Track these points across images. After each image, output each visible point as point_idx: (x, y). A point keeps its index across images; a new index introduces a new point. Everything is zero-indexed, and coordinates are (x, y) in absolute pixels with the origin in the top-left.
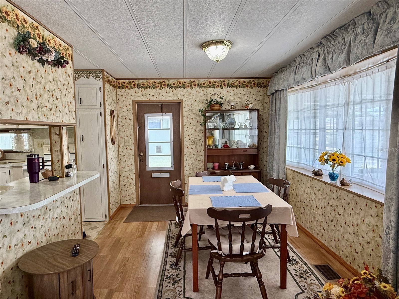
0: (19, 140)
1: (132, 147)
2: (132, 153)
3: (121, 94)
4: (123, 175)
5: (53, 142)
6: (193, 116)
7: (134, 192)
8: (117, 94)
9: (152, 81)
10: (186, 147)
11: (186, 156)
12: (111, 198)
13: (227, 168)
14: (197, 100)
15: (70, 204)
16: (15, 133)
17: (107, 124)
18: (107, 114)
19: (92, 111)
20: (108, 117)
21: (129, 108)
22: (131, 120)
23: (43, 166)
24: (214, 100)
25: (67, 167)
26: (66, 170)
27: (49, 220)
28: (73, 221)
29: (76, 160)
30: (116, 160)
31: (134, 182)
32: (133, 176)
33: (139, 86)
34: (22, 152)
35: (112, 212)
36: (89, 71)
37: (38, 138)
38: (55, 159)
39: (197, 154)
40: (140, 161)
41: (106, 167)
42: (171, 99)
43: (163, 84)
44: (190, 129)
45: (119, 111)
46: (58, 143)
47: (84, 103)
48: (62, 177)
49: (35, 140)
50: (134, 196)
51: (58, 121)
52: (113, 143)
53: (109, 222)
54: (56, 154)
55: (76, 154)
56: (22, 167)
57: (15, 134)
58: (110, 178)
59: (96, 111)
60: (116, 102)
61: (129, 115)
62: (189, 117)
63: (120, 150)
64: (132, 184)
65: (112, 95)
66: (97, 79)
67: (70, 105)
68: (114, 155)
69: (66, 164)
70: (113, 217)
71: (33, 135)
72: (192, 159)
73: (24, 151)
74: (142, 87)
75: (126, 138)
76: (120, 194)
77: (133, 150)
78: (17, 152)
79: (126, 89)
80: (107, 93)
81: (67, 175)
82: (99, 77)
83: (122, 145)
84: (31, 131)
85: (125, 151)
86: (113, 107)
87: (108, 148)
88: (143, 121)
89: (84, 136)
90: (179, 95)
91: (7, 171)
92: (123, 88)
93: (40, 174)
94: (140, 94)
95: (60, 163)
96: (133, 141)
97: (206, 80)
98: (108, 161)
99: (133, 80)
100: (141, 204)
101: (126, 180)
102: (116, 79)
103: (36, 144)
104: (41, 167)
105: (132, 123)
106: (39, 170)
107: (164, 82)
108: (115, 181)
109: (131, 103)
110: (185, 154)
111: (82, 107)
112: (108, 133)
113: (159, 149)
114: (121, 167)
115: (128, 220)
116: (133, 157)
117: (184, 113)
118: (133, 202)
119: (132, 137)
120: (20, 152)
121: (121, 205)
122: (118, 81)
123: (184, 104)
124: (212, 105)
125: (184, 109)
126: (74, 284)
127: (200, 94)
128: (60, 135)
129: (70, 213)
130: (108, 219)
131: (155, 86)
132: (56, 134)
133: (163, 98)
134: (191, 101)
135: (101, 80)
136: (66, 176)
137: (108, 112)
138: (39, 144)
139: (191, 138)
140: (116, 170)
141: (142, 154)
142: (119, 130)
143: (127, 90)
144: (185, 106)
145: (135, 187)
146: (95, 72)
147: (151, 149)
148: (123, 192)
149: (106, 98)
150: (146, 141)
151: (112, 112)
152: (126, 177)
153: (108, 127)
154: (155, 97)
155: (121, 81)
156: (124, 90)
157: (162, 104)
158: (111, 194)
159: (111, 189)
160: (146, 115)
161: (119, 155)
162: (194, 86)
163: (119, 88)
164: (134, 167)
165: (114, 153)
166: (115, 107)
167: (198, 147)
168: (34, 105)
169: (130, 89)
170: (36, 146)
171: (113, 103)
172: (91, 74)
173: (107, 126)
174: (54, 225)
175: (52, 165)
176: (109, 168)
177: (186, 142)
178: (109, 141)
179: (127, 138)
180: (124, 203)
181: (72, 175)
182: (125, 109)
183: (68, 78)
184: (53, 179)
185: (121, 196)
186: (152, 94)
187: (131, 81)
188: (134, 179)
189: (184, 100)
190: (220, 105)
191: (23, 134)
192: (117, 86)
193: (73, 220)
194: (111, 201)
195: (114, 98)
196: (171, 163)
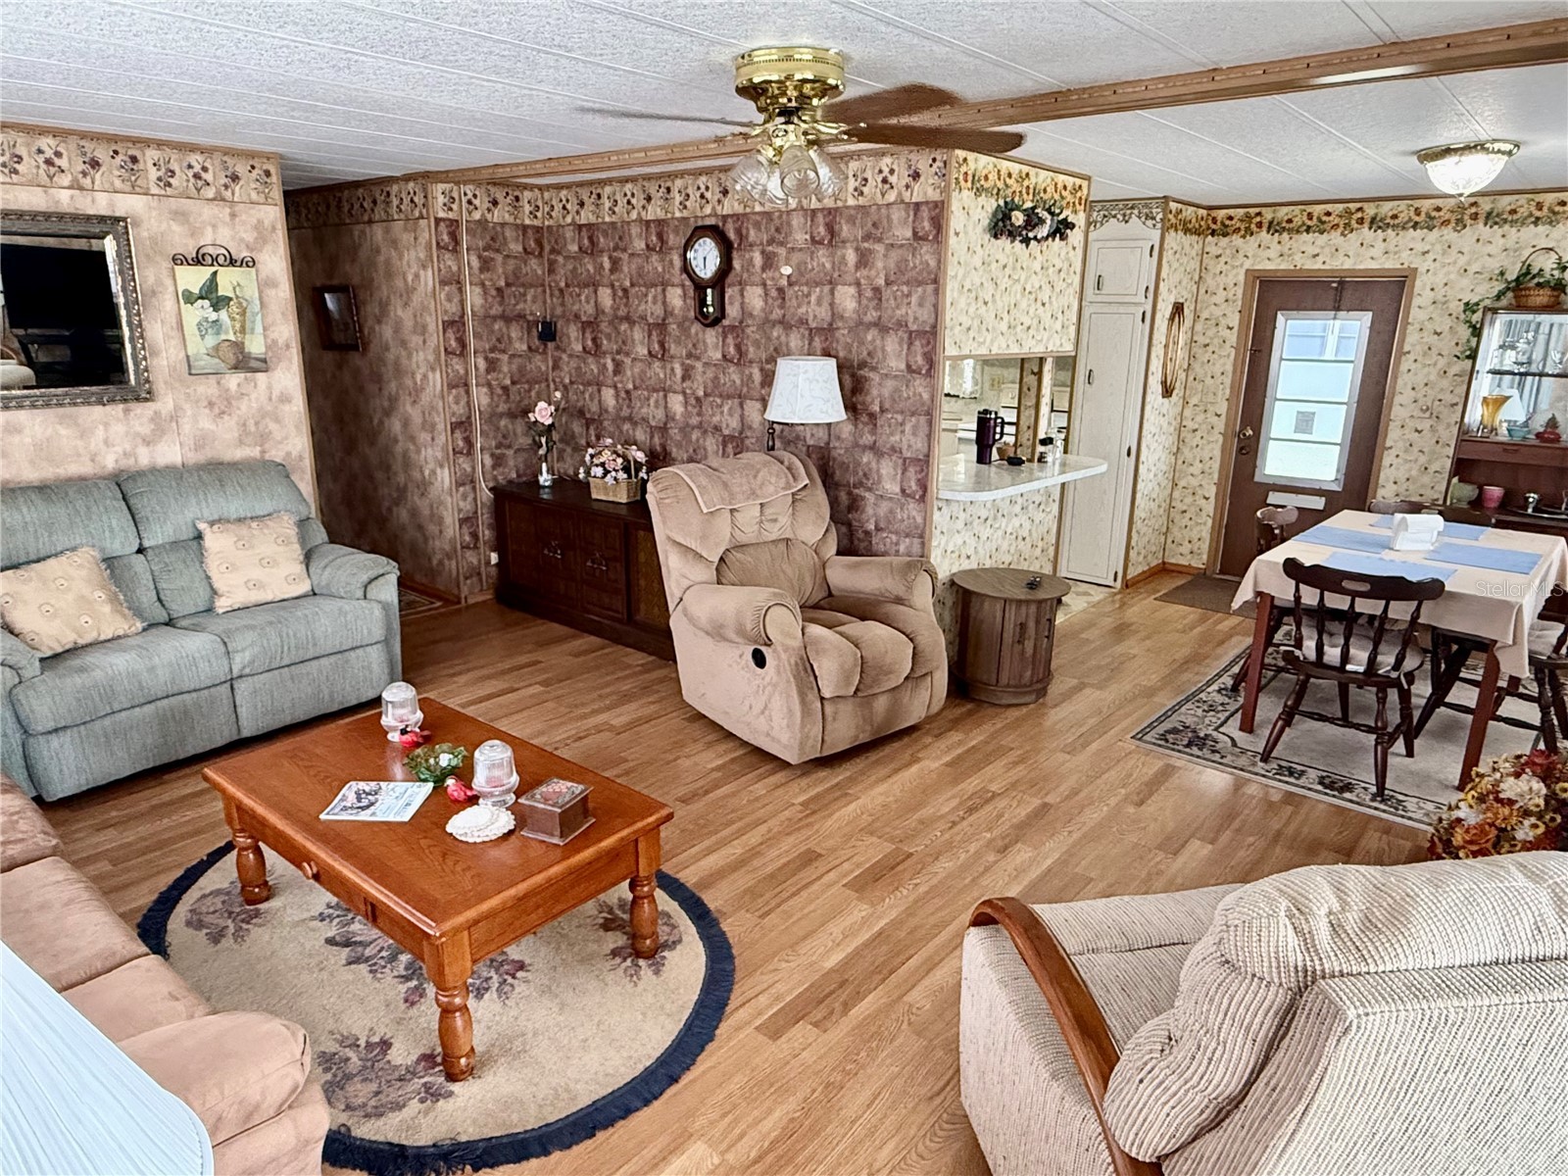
1: (1223, 408)
2: (1220, 425)
3: (1214, 250)
4: (1182, 483)
5: (1025, 389)
6: (1444, 324)
7: (1206, 534)
8: (1203, 253)
9: (1317, 210)
10: (1399, 423)
11: (1393, 452)
12: (1134, 534)
13: (1530, 511)
14: (1475, 267)
15: (1039, 516)
17: (1155, 342)
18: (1158, 316)
19: (1122, 309)
20: (1162, 323)
21: (1230, 296)
22: (1231, 329)
23: (1002, 434)
24: (1535, 271)
25: (1044, 442)
26: (1040, 449)
27: (1000, 533)
28: (1038, 552)
29: (1067, 429)
30: (1170, 441)
31: (1209, 507)
32: (1212, 491)
33: (1274, 227)
35: (1132, 573)
36: (1131, 203)
38: (1024, 424)
39: (1433, 452)
40: (1240, 450)
41: (1135, 453)
42: (1374, 265)
43: (1356, 216)
44: (1425, 366)
45: (1203, 301)
46: (1034, 391)
47: (1106, 288)
48: (1030, 460)
50: (1205, 546)
51: (1038, 350)
52: (1167, 392)
53: (1120, 592)
54: (1027, 413)
55: (1069, 412)
56: (956, 431)
58: (1140, 486)
59: (1132, 309)
60: (1197, 278)
61: (1229, 314)
62: (1429, 326)
63: (1187, 413)
64: (1204, 513)
65: (1185, 260)
66: (1150, 223)
67: (1066, 312)
68: (1165, 425)
69: (1041, 435)
70: (1134, 584)
72: (1412, 464)
74: (1284, 229)
75: (1209, 381)
76: (1165, 534)
77: (1223, 417)
79: (1234, 237)
80: (1171, 257)
81: (1041, 459)
82: (1154, 218)
83: (1194, 401)
85: (1200, 418)
86: (1185, 293)
87: (1148, 408)
88: (1268, 334)
89: (1095, 374)
90: (1405, 254)
92: (1225, 235)
93: (994, 450)
94: (1275, 250)
95: (1031, 432)
96: (1228, 391)
97: (1523, 199)
98: (1143, 440)
99: (1257, 210)
100: (1222, 572)
101: (1189, 500)
102: (1210, 208)
104: (997, 437)
105: (1232, 338)
106: (995, 441)
107: (1360, 209)
108: (1154, 496)
109: (1241, 278)
110: (1388, 444)
111: (1099, 298)
112: (1156, 366)
113: (1305, 422)
114: (1180, 462)
115: (1168, 598)
116: (1221, 439)
117: (1414, 311)
118: (1199, 562)
119: (1228, 381)
121: (1164, 563)
122: (1214, 213)
123: (1418, 283)
124: (1525, 289)
125: (1416, 301)
126: (1023, 626)
127: (1490, 249)
128: (1039, 374)
129: (1034, 534)
130: (1119, 584)
131: (1327, 227)
132: (1033, 373)
133: (1348, 264)
134: (1449, 273)
135: (1159, 225)
136: (1039, 460)
137: (1165, 309)
139: (1420, 396)
140: (1164, 468)
141: (1250, 432)
142: (1192, 356)
143: (1237, 240)
144: (1424, 288)
145: (1210, 522)
146: (1146, 206)
147: (1280, 420)
148: (1175, 530)
149: (1164, 274)
150: (1268, 394)
151: (1178, 309)
152: (1191, 491)
153: (1158, 351)
154: (1320, 259)
155: (1221, 214)
156: (1226, 240)
157: (1339, 283)
158: (1138, 524)
159: (1139, 513)
160: (1280, 318)
161: (1182, 426)
162: (1469, 222)
163: (1213, 234)
164: (1216, 465)
165: (1164, 422)
166: (1191, 292)
167: (1441, 428)
168: (1003, 326)
169: (1244, 237)
171: (1184, 283)
172: (1136, 212)
173: (1154, 349)
174: (1005, 546)
175: (1016, 435)
176: (1143, 458)
177: (1401, 409)
178: (1155, 386)
179: (1212, 381)
180: (1173, 561)
181: (1049, 459)
182: (1220, 298)
183: (1072, 252)
184: (1015, 462)
185: (1169, 541)
186: (1311, 250)
187: (1253, 211)
188: (1212, 500)
189: (1422, 269)
190: (1554, 289)
192: (1209, 228)
193: (1039, 550)
194: (1133, 543)
195: (1195, 265)
196: (1338, 471)
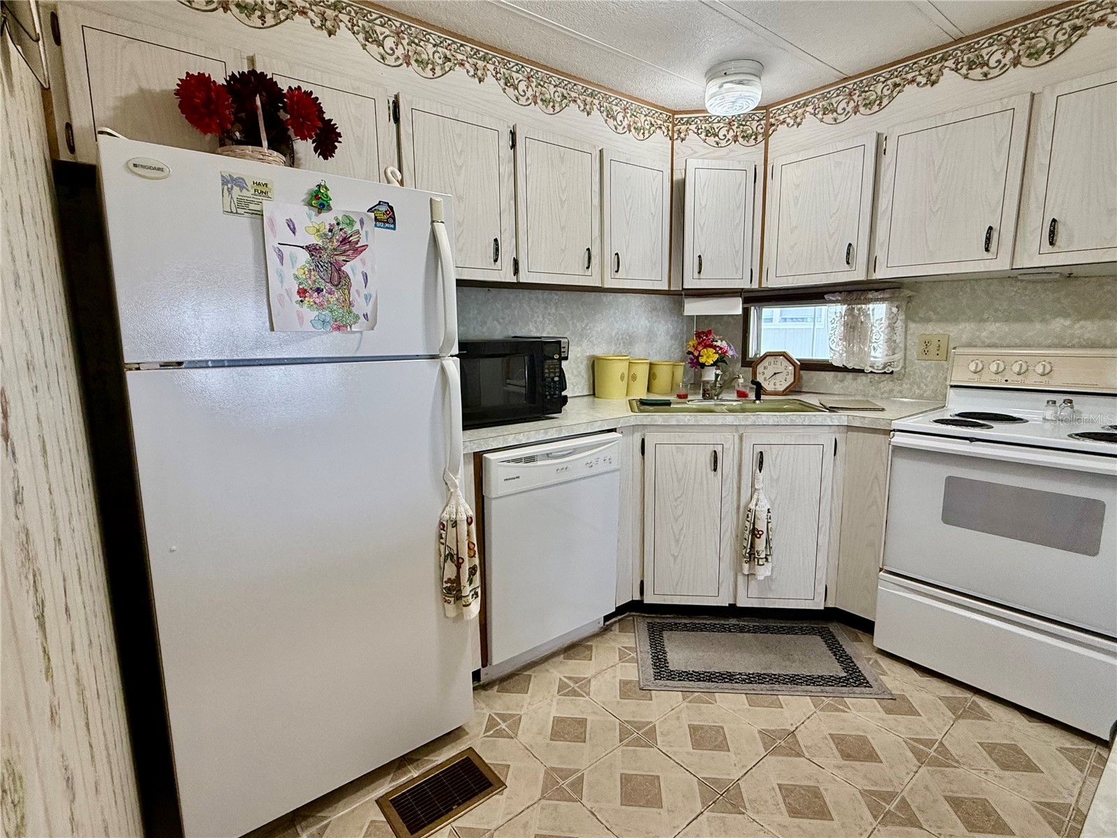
0: (854, 330)
16: (843, 302)
34: (862, 371)
37: (929, 320)
49: (912, 325)
57: (845, 307)
71: (908, 308)
73: (871, 369)
78: (844, 369)
84: (907, 293)
91: (827, 439)
103: (913, 341)
120: (854, 370)
138: (927, 344)
170: (913, 353)
191: (871, 306)
